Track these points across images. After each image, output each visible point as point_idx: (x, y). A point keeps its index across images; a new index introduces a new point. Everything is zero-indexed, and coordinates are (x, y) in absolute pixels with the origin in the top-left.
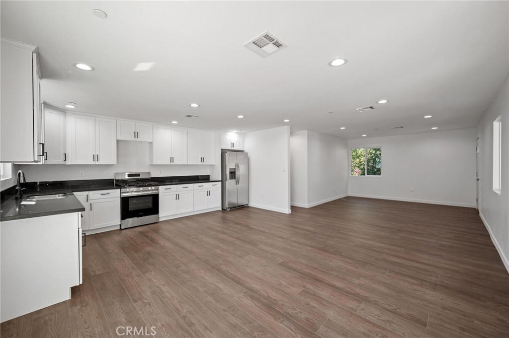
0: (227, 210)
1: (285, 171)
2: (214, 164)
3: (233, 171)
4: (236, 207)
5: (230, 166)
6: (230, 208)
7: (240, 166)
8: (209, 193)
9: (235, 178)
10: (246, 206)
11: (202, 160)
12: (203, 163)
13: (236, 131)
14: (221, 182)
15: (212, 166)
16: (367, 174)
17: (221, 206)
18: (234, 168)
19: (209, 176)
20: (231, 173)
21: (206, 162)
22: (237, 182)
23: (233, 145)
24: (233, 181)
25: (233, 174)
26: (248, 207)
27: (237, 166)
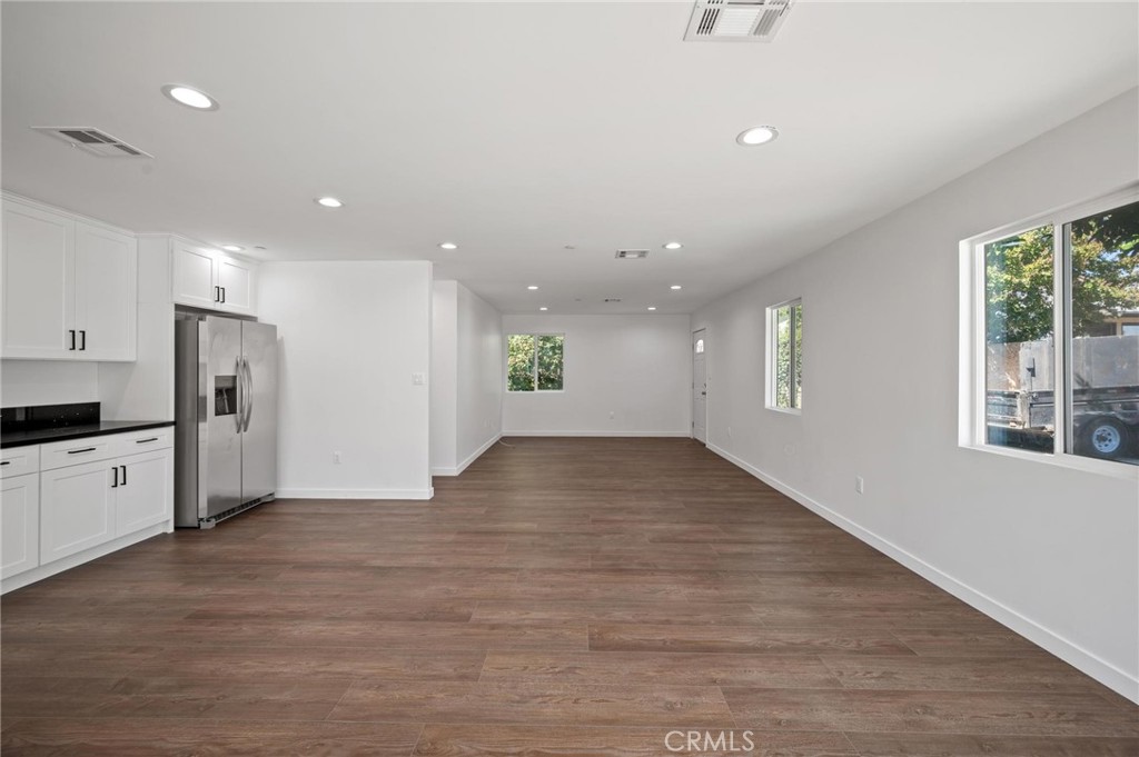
0: (204, 525)
1: (420, 384)
2: (133, 359)
3: (228, 384)
4: (233, 510)
5: (215, 366)
6: (217, 517)
7: (252, 367)
8: (120, 477)
9: (233, 411)
10: (269, 499)
11: (78, 340)
12: (78, 355)
13: (235, 249)
14: (173, 427)
15: (119, 368)
16: (540, 388)
17: (171, 516)
18: (231, 373)
19: (97, 406)
20: (219, 392)
21: (94, 352)
22: (242, 425)
23: (220, 293)
24: (229, 419)
25: (228, 397)
26: (276, 502)
27: (243, 365)
